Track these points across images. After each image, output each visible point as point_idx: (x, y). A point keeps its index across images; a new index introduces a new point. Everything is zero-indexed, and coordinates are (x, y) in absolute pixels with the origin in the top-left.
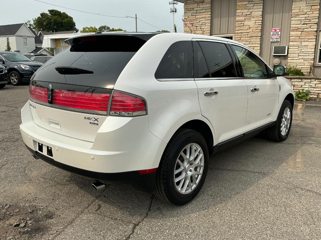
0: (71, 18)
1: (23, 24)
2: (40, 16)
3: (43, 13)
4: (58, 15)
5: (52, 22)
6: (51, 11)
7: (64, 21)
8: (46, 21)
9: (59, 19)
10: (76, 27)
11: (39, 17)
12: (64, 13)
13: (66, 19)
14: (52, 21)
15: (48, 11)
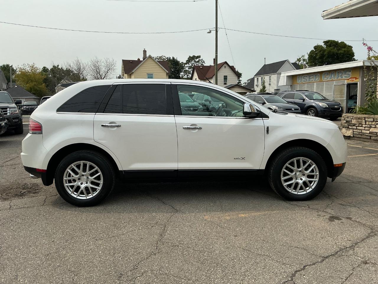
0: (351, 47)
1: (286, 60)
2: (314, 49)
3: (317, 46)
4: (334, 45)
5: (325, 55)
6: (326, 43)
7: (340, 52)
8: (319, 54)
9: (335, 50)
10: (354, 57)
11: (312, 51)
12: (342, 43)
13: (343, 49)
14: (325, 53)
15: (323, 42)
